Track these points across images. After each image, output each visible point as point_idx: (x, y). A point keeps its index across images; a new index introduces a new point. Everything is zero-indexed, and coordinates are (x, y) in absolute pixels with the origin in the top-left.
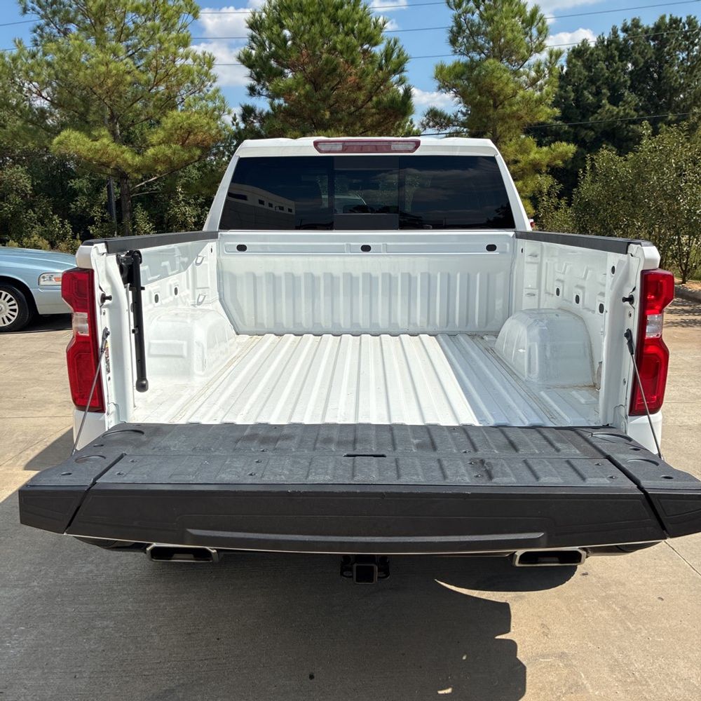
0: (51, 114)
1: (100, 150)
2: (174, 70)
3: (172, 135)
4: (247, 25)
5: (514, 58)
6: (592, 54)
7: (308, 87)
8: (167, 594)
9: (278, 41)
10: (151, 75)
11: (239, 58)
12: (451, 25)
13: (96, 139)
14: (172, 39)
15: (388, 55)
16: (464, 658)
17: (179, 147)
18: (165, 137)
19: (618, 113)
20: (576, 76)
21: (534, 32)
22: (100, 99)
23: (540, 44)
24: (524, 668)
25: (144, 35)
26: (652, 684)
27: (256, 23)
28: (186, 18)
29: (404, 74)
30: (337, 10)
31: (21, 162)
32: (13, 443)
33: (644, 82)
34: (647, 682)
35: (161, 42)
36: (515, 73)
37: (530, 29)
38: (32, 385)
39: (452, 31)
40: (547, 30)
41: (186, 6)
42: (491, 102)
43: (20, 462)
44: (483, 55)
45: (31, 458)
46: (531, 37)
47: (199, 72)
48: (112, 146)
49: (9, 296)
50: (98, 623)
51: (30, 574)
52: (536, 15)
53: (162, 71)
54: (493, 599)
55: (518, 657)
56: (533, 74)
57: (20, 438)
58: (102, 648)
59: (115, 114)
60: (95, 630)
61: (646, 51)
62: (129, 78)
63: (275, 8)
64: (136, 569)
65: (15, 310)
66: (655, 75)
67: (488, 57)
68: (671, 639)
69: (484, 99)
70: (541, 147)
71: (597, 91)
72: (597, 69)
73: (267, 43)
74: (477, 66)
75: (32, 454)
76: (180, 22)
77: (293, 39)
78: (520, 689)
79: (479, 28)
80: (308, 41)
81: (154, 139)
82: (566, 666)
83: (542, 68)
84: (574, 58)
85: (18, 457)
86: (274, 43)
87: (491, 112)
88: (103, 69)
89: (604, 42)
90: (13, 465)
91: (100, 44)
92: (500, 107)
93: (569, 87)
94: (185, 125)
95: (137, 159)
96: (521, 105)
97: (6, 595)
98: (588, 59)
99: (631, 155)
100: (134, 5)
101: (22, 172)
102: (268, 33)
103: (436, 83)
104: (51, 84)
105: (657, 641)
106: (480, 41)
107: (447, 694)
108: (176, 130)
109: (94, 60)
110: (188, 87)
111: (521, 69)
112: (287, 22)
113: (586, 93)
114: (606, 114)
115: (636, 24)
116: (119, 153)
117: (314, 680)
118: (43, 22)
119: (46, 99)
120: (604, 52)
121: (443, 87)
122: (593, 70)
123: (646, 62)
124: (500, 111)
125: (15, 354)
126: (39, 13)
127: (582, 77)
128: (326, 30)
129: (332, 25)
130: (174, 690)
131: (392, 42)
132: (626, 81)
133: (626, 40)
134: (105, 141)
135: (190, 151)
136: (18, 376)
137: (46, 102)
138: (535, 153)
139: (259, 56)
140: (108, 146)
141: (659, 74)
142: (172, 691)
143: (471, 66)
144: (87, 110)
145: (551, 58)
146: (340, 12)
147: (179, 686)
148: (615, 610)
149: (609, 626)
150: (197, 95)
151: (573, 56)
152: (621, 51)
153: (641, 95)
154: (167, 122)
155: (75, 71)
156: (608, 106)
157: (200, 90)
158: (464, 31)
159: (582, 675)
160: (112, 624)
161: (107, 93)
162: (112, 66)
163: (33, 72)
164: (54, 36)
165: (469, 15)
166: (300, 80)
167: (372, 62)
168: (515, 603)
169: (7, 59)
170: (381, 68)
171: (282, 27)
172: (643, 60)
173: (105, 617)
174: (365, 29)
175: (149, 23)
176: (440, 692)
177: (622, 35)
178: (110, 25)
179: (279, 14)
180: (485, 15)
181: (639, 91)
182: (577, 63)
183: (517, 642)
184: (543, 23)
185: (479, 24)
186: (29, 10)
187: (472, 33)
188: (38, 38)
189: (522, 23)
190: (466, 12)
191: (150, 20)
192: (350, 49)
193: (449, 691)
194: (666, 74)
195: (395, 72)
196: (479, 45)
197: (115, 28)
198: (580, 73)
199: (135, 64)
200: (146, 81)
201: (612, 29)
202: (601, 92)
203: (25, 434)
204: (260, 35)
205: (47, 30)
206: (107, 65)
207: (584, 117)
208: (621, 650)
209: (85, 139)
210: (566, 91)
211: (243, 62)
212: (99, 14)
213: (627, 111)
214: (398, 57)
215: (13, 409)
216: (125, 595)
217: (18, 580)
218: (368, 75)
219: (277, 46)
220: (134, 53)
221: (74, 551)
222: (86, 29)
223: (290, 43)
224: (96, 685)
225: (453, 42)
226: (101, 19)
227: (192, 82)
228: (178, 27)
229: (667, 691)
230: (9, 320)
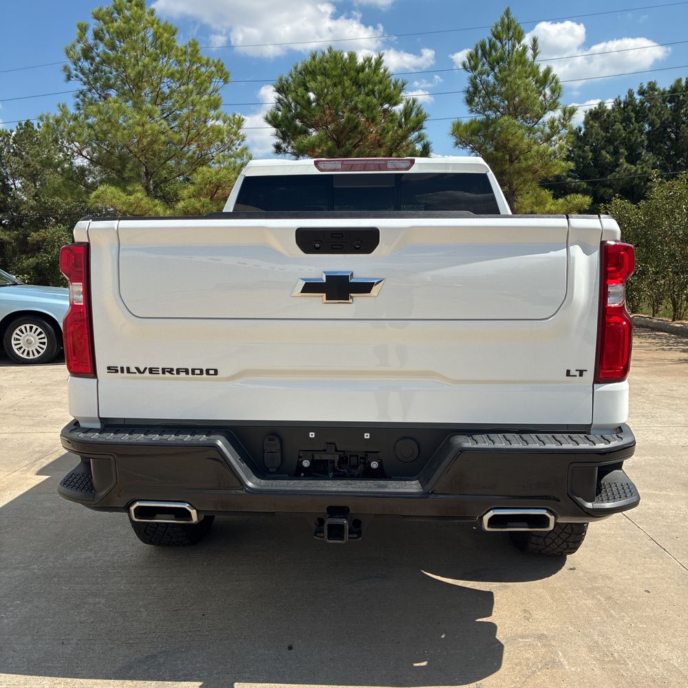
0: (90, 172)
1: (134, 204)
2: (205, 130)
3: (201, 189)
4: (274, 89)
5: (528, 115)
6: (609, 116)
7: (330, 143)
8: (159, 577)
9: (302, 102)
10: (183, 135)
11: (266, 119)
12: (467, 86)
13: (130, 194)
14: (204, 101)
15: (407, 113)
16: (443, 636)
17: (207, 200)
18: (195, 191)
19: (636, 171)
20: (594, 136)
21: (548, 91)
22: (135, 156)
23: (554, 102)
24: (502, 646)
25: (178, 98)
26: (630, 664)
27: (283, 87)
28: (217, 82)
29: (423, 131)
30: (358, 73)
31: (63, 222)
32: (30, 453)
33: (661, 142)
34: (625, 661)
35: (194, 105)
36: (530, 130)
37: (544, 88)
38: (53, 407)
39: (468, 91)
40: (560, 89)
41: (217, 72)
42: (507, 157)
43: (34, 468)
44: (498, 113)
45: (44, 465)
46: (544, 96)
47: (229, 132)
48: (146, 200)
49: (40, 330)
50: (90, 600)
51: (31, 559)
52: (549, 74)
53: (193, 132)
54: (478, 588)
55: (497, 637)
56: (547, 130)
57: (37, 449)
58: (92, 620)
59: (149, 170)
60: (86, 606)
61: (663, 112)
62: (163, 138)
63: (300, 73)
64: (132, 556)
65: (44, 343)
66: (673, 136)
67: (503, 114)
68: (654, 626)
69: (500, 154)
70: (557, 199)
71: (614, 150)
72: (614, 130)
73: (293, 105)
74: (492, 123)
75: (46, 462)
76: (212, 87)
77: (317, 100)
78: (496, 664)
79: (494, 88)
80: (331, 101)
81: (185, 193)
82: (544, 645)
83: (556, 124)
84: (592, 119)
85: (33, 464)
86: (299, 104)
87: (507, 166)
88: (139, 129)
89: (620, 104)
90: (28, 470)
91: (138, 107)
92: (516, 161)
93: (587, 148)
94: (214, 180)
95: (168, 212)
96: (536, 159)
97: (7, 575)
98: (605, 121)
99: (642, 203)
100: (170, 71)
101: (64, 231)
102: (294, 94)
103: (453, 140)
104: (90, 145)
105: (640, 627)
106: (495, 100)
107: (422, 666)
108: (206, 184)
109: (131, 121)
110: (218, 145)
111: (536, 126)
112: (311, 84)
113: (604, 152)
114: (624, 172)
115: (652, 87)
116: (151, 206)
117: (293, 651)
118: (85, 88)
119: (86, 158)
120: (621, 114)
121: (460, 143)
122: (610, 131)
123: (663, 123)
124: (516, 165)
125: (41, 382)
126: (82, 80)
127: (599, 137)
128: (348, 91)
129: (354, 88)
130: (156, 656)
131: (411, 102)
132: (643, 141)
133: (642, 103)
134: (139, 195)
135: (218, 204)
136: (41, 399)
137: (86, 160)
138: (551, 206)
139: (285, 117)
140: (141, 200)
141: (677, 134)
142: (154, 656)
143: (487, 124)
144: (124, 167)
145: (564, 115)
146: (361, 75)
147: (160, 653)
148: (599, 600)
149: (591, 613)
150: (226, 152)
151: (590, 118)
152: (637, 113)
153: (659, 154)
154: (197, 178)
155: (113, 131)
156: (626, 165)
157: (229, 149)
158: (480, 91)
159: (560, 654)
160: (103, 601)
161: (142, 151)
162: (147, 127)
163: (75, 132)
164: (95, 101)
165: (484, 77)
166: (323, 138)
167: (392, 121)
168: (499, 592)
169: (51, 121)
170: (400, 126)
171: (307, 90)
172: (659, 121)
173: (97, 595)
174: (385, 90)
175: (183, 88)
176: (416, 665)
177: (638, 98)
178: (148, 90)
179: (304, 79)
180: (500, 76)
181: (657, 150)
182: (594, 124)
183: (497, 625)
184: (557, 83)
185: (494, 84)
186: (73, 77)
187: (487, 94)
188: (81, 103)
189: (536, 83)
190: (481, 73)
191: (184, 85)
192: (370, 108)
193: (424, 664)
194: (684, 134)
195: (413, 129)
196: (495, 104)
197: (152, 92)
198: (597, 134)
199: (169, 125)
200: (179, 140)
201: (629, 93)
202: (619, 152)
203: (42, 445)
204: (286, 98)
205: (89, 95)
206: (143, 125)
207: (602, 175)
208: (602, 634)
209: (120, 193)
210: (584, 151)
211: (270, 122)
212: (137, 80)
213: (645, 169)
214: (417, 115)
215: (33, 425)
216: (119, 577)
217: (18, 563)
218: (388, 132)
219: (303, 107)
220: (168, 115)
221: (75, 541)
222: (124, 94)
223: (314, 104)
224: (81, 650)
225: (470, 101)
226: (139, 84)
227: (222, 141)
228: (209, 91)
229: (645, 670)
230: (38, 352)
